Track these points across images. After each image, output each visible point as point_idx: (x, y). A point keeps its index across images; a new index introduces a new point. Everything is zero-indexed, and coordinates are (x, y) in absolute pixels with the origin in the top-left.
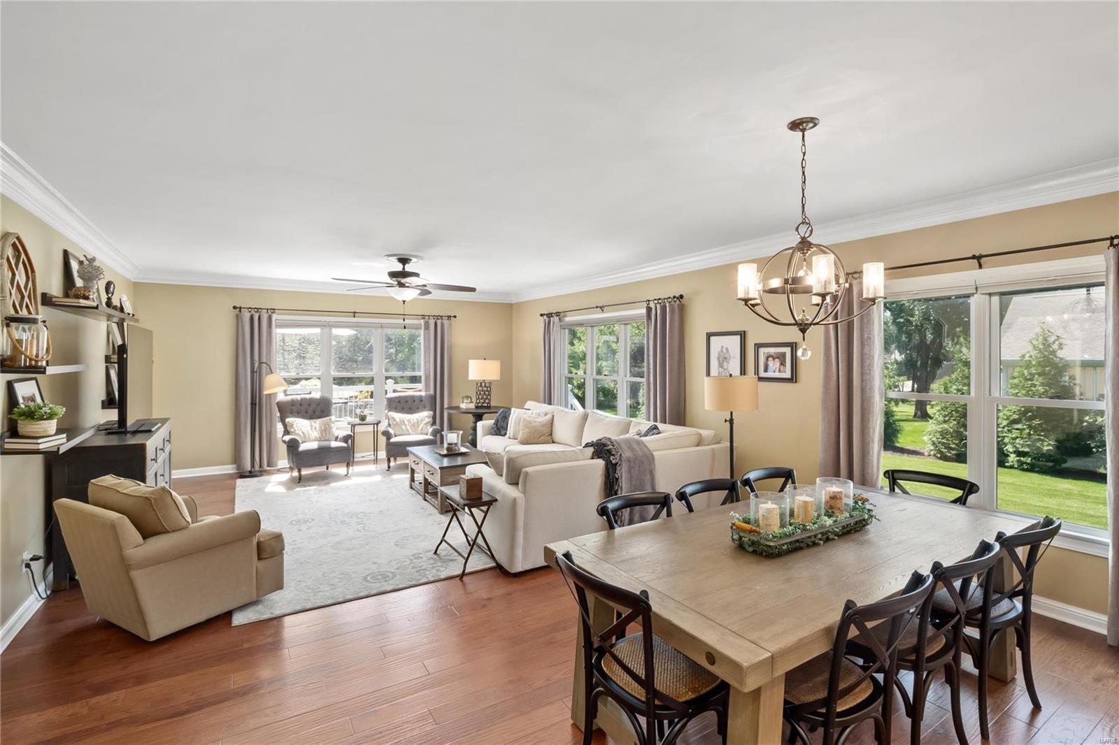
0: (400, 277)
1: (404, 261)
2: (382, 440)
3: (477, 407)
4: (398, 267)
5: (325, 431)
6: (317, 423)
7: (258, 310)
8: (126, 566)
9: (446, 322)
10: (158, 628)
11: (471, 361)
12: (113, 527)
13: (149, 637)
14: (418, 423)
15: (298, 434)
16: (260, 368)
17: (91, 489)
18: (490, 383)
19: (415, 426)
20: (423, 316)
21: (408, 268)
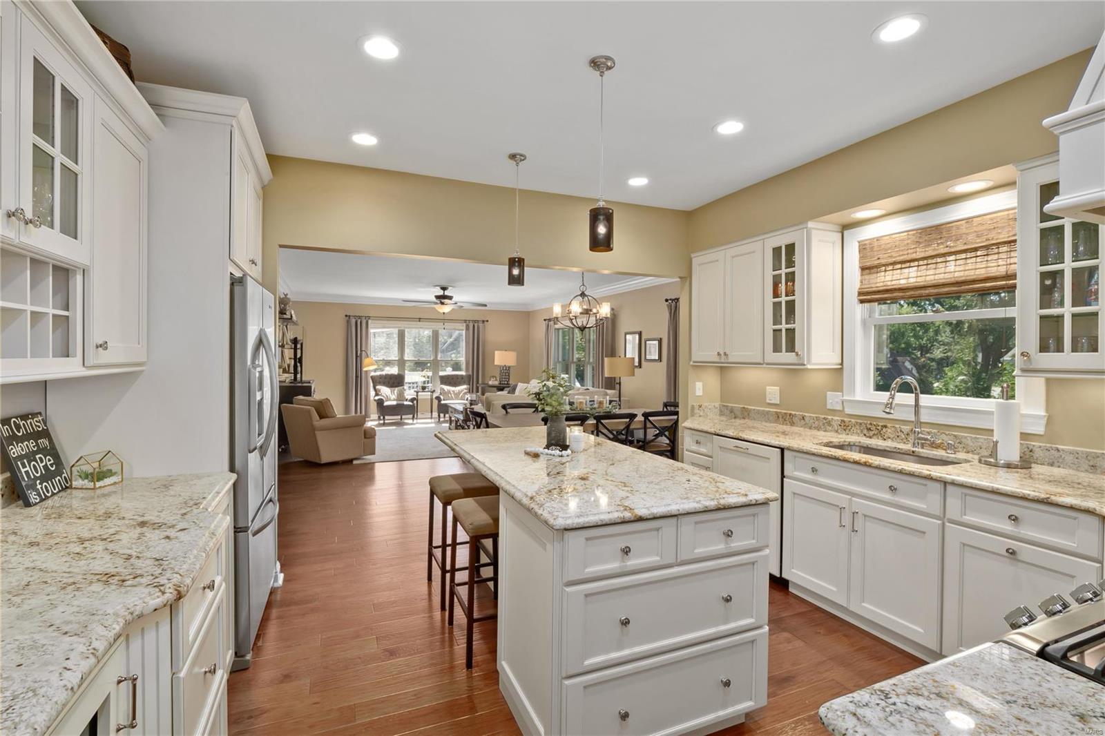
0: (442, 298)
1: (444, 289)
2: (435, 403)
3: (500, 384)
4: (441, 293)
5: (400, 394)
6: (396, 390)
7: (360, 317)
8: (313, 429)
9: (481, 325)
10: (325, 458)
11: (496, 352)
12: (309, 411)
13: (321, 461)
14: (460, 392)
15: (384, 396)
16: (361, 354)
17: (294, 400)
18: (509, 367)
19: (457, 395)
20: (465, 321)
21: (447, 293)
